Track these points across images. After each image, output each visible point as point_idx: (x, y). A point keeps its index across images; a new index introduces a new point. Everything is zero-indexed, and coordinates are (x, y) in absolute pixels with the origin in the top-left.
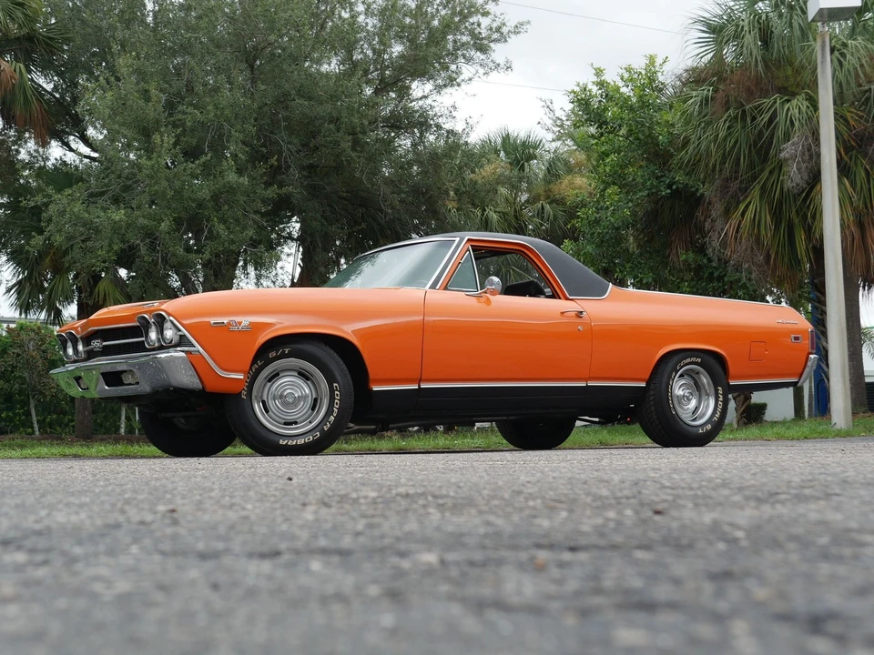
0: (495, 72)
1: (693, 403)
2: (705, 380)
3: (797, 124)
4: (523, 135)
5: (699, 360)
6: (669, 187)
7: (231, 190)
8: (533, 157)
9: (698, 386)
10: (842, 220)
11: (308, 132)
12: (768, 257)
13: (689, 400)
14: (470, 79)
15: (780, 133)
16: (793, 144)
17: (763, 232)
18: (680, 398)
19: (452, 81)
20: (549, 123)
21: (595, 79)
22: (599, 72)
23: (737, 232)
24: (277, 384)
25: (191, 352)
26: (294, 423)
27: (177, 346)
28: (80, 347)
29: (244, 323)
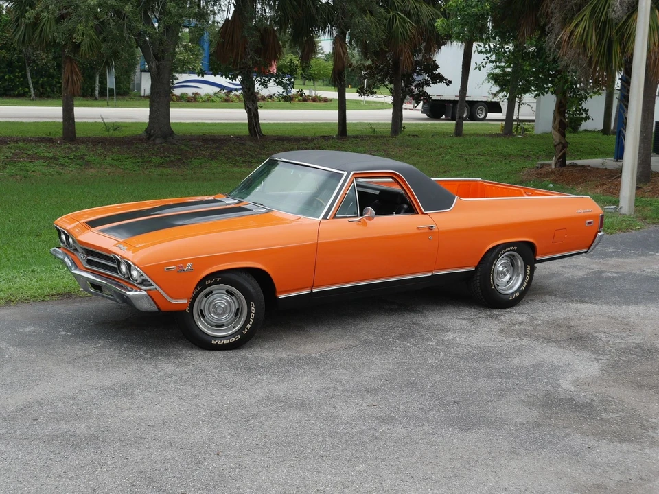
1: (508, 277)
2: (520, 263)
5: (516, 248)
9: (512, 263)
10: (649, 44)
12: (590, 64)
13: (505, 275)
17: (588, 45)
18: (498, 272)
23: (569, 39)
24: (211, 299)
25: (150, 290)
26: (223, 325)
27: (141, 284)
28: (71, 240)
29: (189, 266)
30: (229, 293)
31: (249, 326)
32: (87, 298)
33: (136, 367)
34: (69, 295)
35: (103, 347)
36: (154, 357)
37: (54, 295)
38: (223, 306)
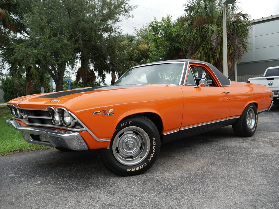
0: (129, 18)
3: (215, 31)
4: (131, 35)
5: (253, 106)
6: (174, 47)
7: (66, 45)
8: (133, 40)
11: (84, 31)
14: (121, 20)
15: (210, 33)
16: (214, 36)
19: (117, 20)
20: (136, 32)
21: (154, 20)
22: (155, 19)
24: (123, 138)
25: (82, 131)
26: (132, 157)
27: (73, 127)
28: (18, 112)
29: (111, 111)
30: (136, 133)
31: (152, 155)
32: (32, 151)
33: (73, 200)
34: (21, 151)
35: (42, 183)
36: (86, 188)
37: (12, 151)
38: (133, 143)
